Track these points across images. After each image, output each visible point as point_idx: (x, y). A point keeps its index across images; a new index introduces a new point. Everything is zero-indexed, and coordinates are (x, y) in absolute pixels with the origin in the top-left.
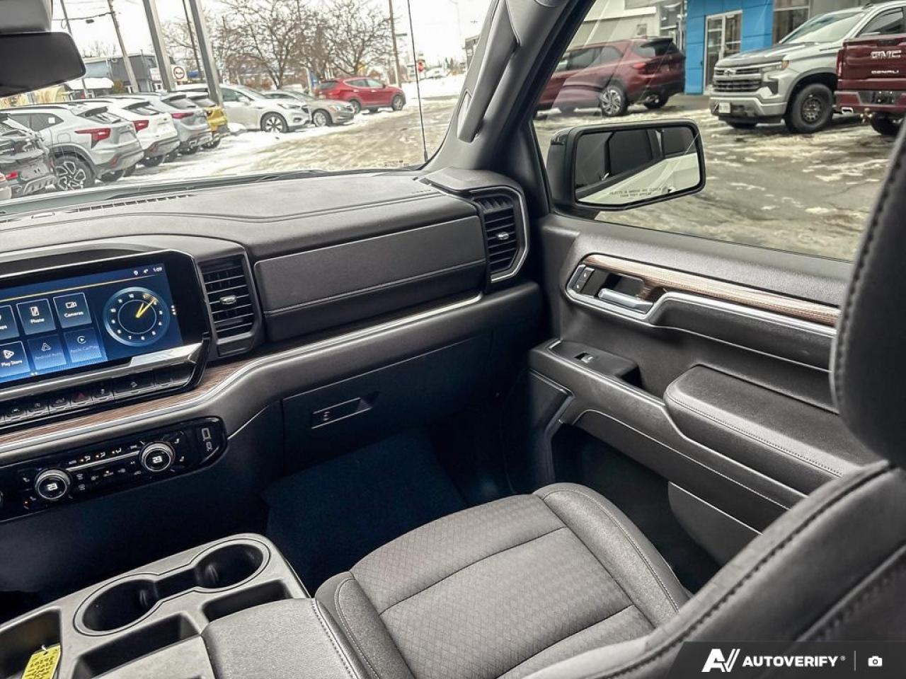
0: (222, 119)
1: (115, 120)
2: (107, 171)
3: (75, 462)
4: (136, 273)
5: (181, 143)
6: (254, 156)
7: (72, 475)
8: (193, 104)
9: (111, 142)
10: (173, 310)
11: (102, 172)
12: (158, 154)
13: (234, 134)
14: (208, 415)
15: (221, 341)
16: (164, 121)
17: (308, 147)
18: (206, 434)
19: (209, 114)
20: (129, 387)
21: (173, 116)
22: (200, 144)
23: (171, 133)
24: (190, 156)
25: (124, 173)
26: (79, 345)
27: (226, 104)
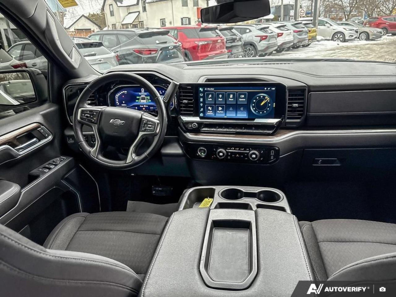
0: (315, 34)
1: (270, 32)
2: (262, 53)
3: (229, 148)
4: (266, 89)
5: (294, 44)
6: (325, 52)
7: (227, 152)
8: (304, 27)
9: (267, 41)
10: (274, 105)
11: (260, 53)
12: (283, 48)
13: (318, 41)
14: (275, 146)
15: (288, 121)
16: (289, 34)
17: (352, 50)
18: (272, 153)
19: (309, 31)
20: (251, 129)
21: (294, 32)
22: (302, 44)
23: (291, 39)
24: (296, 50)
25: (268, 54)
26: (241, 111)
27: (319, 27)
